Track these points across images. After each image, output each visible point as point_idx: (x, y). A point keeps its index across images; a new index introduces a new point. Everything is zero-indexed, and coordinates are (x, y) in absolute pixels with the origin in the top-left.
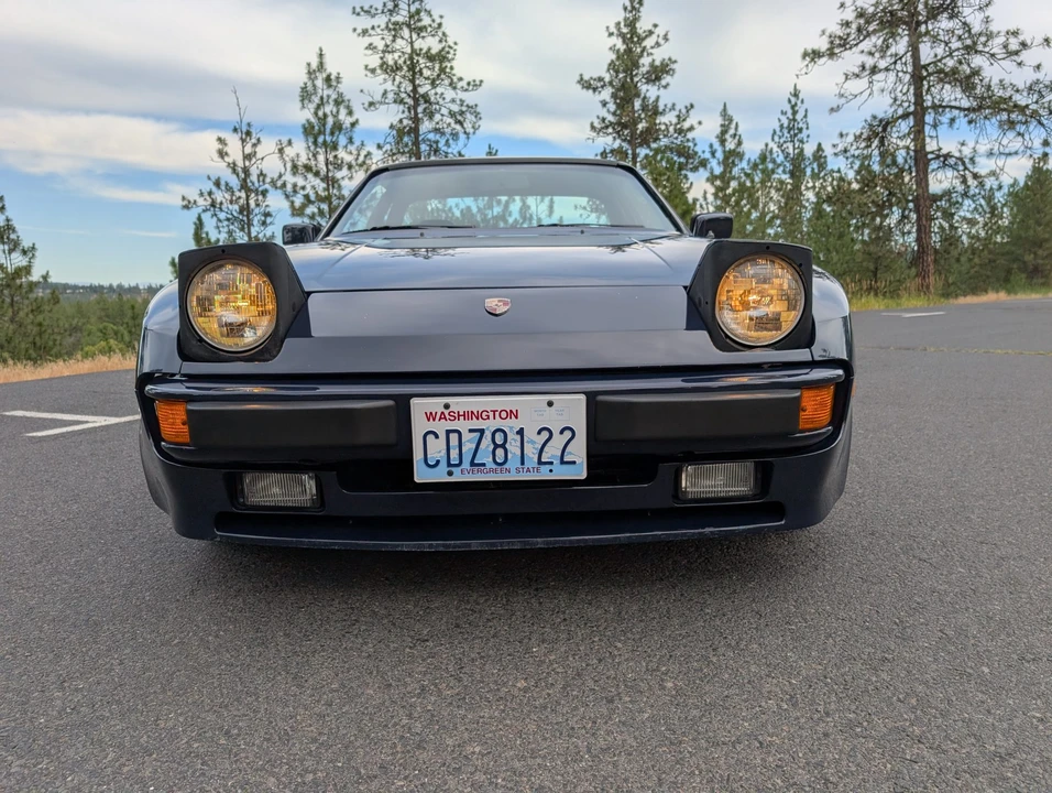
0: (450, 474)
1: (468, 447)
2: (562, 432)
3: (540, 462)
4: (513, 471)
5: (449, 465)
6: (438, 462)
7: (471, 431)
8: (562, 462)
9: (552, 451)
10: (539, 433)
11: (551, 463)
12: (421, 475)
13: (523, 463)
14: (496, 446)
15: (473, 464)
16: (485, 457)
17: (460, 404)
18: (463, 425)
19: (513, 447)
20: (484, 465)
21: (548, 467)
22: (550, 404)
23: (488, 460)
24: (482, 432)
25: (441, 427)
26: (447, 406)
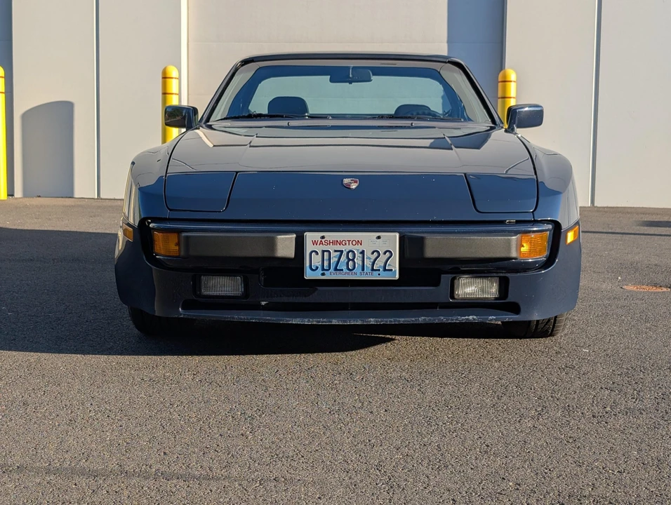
0: (323, 274)
1: (334, 260)
2: (385, 253)
3: (373, 270)
4: (358, 274)
5: (323, 269)
6: (317, 268)
7: (336, 251)
8: (385, 270)
9: (379, 264)
10: (373, 253)
11: (379, 270)
12: (309, 275)
13: (363, 269)
14: (349, 260)
15: (336, 269)
16: (342, 266)
17: (330, 236)
18: (331, 248)
19: (358, 261)
20: (342, 270)
21: (378, 272)
22: (379, 237)
23: (344, 268)
24: (342, 252)
25: (319, 248)
26: (323, 237)
